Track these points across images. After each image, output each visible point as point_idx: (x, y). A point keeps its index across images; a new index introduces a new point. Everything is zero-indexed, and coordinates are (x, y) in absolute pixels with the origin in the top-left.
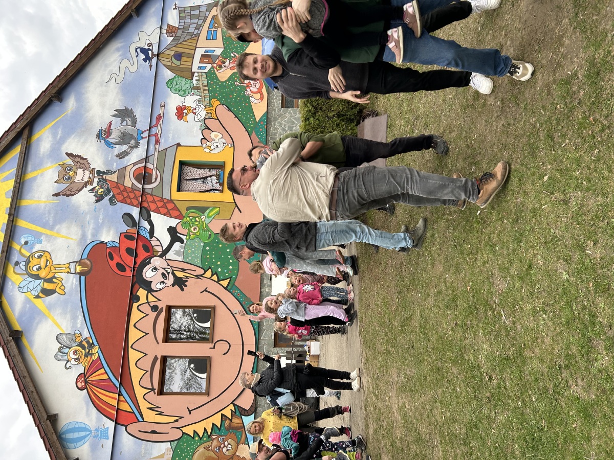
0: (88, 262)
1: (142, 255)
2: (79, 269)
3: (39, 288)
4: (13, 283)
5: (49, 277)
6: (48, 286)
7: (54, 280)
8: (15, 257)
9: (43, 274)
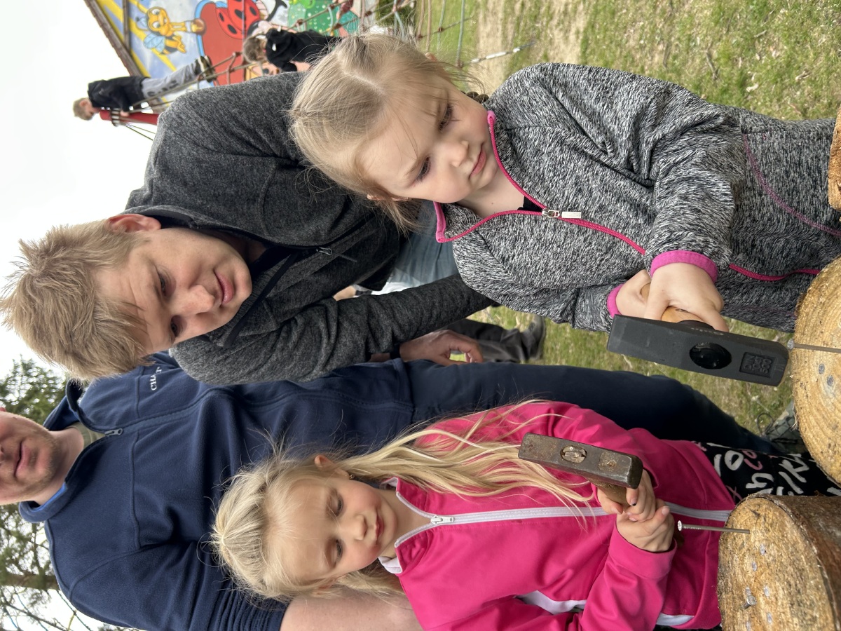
0: (202, 22)
1: (251, 18)
2: (194, 28)
3: (163, 45)
4: (139, 39)
5: (169, 34)
6: (170, 43)
7: (174, 38)
8: (135, 14)
9: (163, 31)
